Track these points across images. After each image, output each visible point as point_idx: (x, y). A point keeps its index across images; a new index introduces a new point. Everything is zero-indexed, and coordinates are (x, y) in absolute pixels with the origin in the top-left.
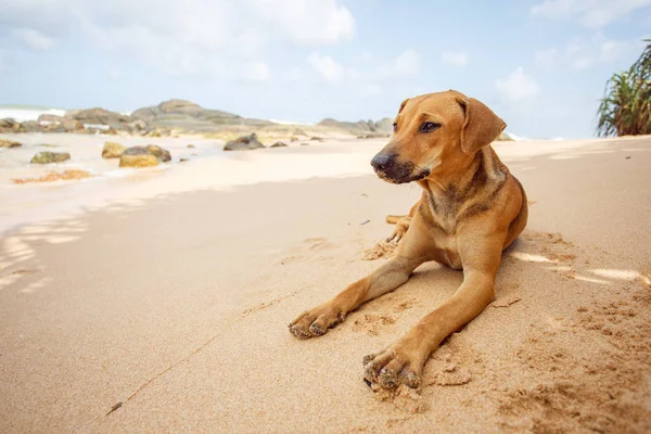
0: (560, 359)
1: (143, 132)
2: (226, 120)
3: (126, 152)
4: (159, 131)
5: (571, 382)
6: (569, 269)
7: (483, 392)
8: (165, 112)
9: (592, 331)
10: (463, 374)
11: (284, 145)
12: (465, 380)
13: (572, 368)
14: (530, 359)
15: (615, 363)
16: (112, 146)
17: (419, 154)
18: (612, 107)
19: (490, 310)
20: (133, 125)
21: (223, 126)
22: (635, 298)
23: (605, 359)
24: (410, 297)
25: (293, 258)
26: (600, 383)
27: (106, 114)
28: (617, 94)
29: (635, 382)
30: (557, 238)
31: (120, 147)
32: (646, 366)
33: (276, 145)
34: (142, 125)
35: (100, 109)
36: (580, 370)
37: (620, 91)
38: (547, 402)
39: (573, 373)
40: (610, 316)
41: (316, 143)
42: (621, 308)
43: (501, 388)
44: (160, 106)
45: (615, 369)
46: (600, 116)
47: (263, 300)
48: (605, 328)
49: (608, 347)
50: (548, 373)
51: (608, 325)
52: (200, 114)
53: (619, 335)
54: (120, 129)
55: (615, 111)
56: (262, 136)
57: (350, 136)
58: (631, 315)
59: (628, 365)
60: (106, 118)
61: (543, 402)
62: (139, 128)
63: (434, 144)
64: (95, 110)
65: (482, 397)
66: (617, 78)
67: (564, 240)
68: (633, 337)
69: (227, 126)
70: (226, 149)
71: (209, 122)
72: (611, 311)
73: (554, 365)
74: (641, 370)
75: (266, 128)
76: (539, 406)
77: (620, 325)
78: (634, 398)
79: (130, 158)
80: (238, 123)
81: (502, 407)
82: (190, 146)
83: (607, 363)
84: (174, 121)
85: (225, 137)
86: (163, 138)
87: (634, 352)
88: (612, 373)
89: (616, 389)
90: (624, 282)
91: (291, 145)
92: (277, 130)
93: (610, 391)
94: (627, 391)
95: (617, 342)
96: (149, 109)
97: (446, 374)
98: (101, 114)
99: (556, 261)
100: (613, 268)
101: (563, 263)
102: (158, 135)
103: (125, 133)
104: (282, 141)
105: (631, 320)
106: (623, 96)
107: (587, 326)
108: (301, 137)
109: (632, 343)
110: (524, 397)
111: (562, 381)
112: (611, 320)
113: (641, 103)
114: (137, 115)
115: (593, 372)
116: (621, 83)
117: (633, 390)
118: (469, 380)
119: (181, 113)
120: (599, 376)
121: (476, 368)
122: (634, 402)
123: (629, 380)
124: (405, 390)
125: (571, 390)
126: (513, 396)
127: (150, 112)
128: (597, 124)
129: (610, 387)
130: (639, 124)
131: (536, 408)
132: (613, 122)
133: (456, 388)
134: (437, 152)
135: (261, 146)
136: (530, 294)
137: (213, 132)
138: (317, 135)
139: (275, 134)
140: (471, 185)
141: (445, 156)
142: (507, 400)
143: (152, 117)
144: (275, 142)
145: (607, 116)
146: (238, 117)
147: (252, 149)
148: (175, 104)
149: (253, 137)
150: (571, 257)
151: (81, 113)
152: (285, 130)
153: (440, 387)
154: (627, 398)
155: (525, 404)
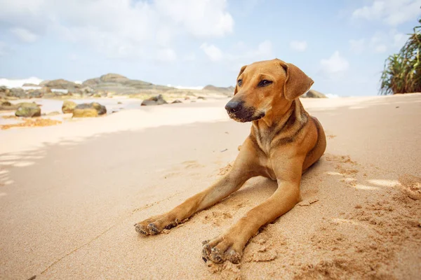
0: (340, 242)
1: (90, 94)
2: (144, 86)
3: (77, 107)
4: (100, 93)
5: (345, 258)
6: (352, 179)
7: (284, 267)
8: (104, 81)
9: (363, 222)
10: (272, 253)
11: (180, 102)
12: (272, 257)
13: (347, 248)
14: (320, 242)
15: (376, 244)
16: (69, 103)
17: (258, 102)
18: (389, 76)
19: (297, 208)
20: (83, 90)
21: (141, 90)
22: (394, 198)
23: (370, 242)
24: (245, 199)
25: (173, 174)
26: (365, 259)
27: (66, 83)
28: (392, 68)
29: (388, 258)
30: (346, 159)
31: (73, 104)
32: (397, 246)
33: (175, 102)
34: (89, 89)
35: (63, 80)
36: (352, 250)
37: (394, 66)
38: (327, 273)
39: (347, 252)
40: (377, 211)
41: (201, 100)
42: (384, 206)
43: (297, 263)
44: (102, 77)
45: (376, 249)
46: (381, 82)
47: (147, 203)
48: (371, 219)
49: (373, 233)
50: (330, 252)
51: (375, 217)
52: (127, 83)
53: (381, 224)
54: (75, 93)
55: (391, 79)
56: (166, 96)
57: (223, 96)
58: (390, 210)
59: (385, 246)
60: (66, 85)
61: (324, 273)
62: (87, 92)
63: (267, 95)
64: (59, 80)
65: (283, 270)
66: (392, 58)
67: (351, 160)
68: (390, 225)
69: (144, 90)
70: (142, 105)
71: (132, 88)
72: (377, 208)
73: (334, 246)
74: (394, 249)
75: (169, 91)
76: (321, 276)
77: (382, 217)
78: (387, 270)
79: (79, 111)
80: (151, 88)
81: (296, 277)
82: (119, 103)
83: (371, 244)
84: (109, 87)
85: (143, 97)
86: (103, 97)
87: (390, 236)
88: (373, 251)
89: (375, 263)
90: (387, 188)
91: (185, 102)
92: (176, 93)
93: (371, 264)
94: (383, 264)
95: (379, 229)
96: (94, 80)
97: (260, 253)
98: (62, 83)
99: (344, 174)
100: (382, 178)
101: (349, 176)
102: (99, 96)
103: (77, 95)
104: (179, 99)
105: (390, 215)
106: (396, 69)
107: (360, 219)
108: (191, 97)
109: (389, 229)
110: (312, 269)
111: (339, 257)
112: (377, 214)
113: (406, 73)
114: (86, 84)
115: (361, 251)
116: (394, 61)
117: (387, 264)
118: (276, 258)
119: (114, 82)
120: (365, 253)
121: (282, 249)
122: (387, 272)
123: (385, 256)
124: (229, 265)
125: (344, 264)
126: (304, 270)
127: (95, 82)
128: (380, 87)
129: (371, 262)
130: (406, 87)
131: (319, 278)
132: (390, 86)
133: (266, 263)
134: (269, 100)
135: (165, 102)
136: (325, 197)
137: (135, 94)
138: (202, 96)
139: (175, 95)
140: (286, 123)
141: (274, 104)
142: (299, 272)
143: (96, 85)
144: (174, 100)
145: (387, 82)
146: (151, 84)
147: (159, 104)
148: (110, 76)
149: (160, 97)
150: (355, 172)
151: (50, 82)
152: (181, 93)
153: (255, 263)
154: (383, 270)
155: (312, 275)
